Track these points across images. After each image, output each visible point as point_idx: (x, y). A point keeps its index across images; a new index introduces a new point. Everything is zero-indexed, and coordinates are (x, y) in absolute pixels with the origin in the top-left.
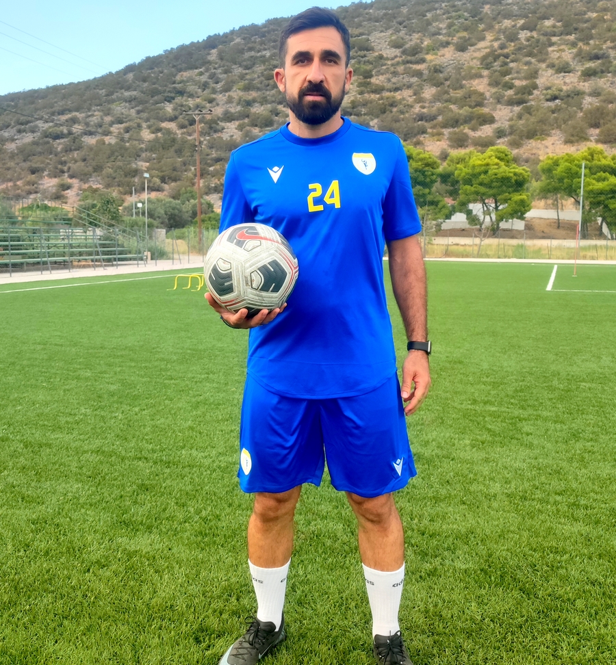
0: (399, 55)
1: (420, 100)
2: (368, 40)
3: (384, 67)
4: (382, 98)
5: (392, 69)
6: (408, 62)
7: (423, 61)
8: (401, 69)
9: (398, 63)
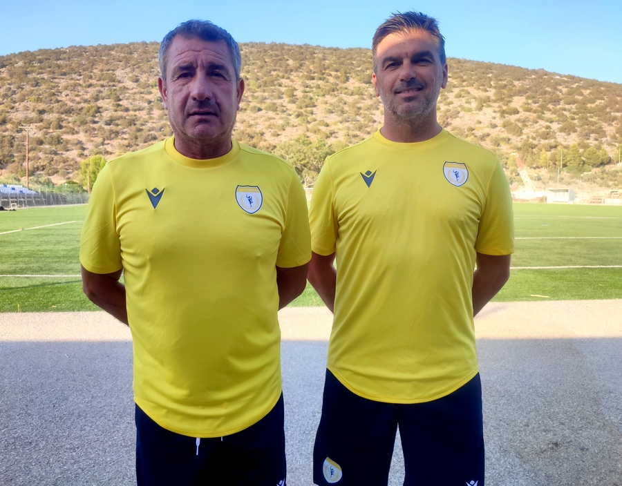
0: (135, 87)
1: (151, 118)
2: (114, 74)
3: (127, 95)
4: (128, 115)
5: (132, 97)
6: (141, 93)
7: (151, 93)
8: (137, 96)
9: (135, 93)
